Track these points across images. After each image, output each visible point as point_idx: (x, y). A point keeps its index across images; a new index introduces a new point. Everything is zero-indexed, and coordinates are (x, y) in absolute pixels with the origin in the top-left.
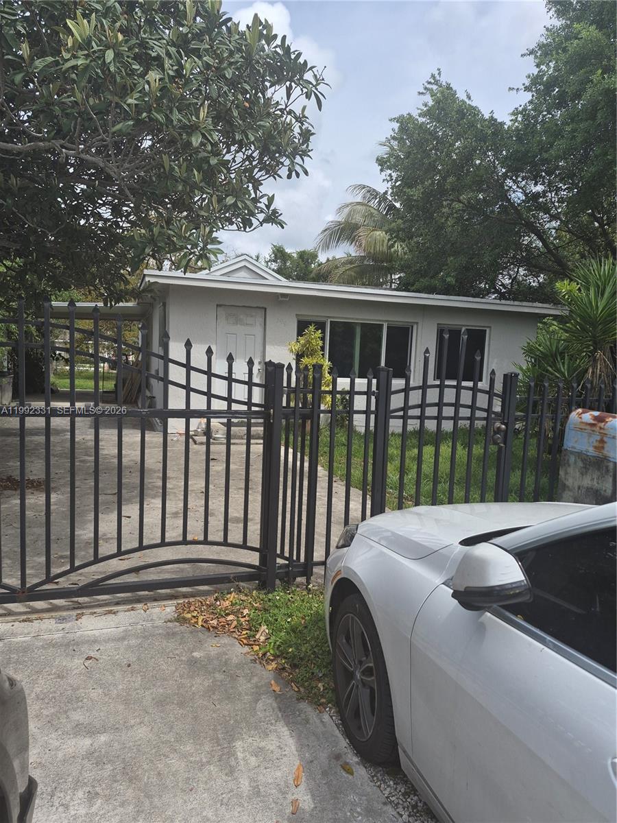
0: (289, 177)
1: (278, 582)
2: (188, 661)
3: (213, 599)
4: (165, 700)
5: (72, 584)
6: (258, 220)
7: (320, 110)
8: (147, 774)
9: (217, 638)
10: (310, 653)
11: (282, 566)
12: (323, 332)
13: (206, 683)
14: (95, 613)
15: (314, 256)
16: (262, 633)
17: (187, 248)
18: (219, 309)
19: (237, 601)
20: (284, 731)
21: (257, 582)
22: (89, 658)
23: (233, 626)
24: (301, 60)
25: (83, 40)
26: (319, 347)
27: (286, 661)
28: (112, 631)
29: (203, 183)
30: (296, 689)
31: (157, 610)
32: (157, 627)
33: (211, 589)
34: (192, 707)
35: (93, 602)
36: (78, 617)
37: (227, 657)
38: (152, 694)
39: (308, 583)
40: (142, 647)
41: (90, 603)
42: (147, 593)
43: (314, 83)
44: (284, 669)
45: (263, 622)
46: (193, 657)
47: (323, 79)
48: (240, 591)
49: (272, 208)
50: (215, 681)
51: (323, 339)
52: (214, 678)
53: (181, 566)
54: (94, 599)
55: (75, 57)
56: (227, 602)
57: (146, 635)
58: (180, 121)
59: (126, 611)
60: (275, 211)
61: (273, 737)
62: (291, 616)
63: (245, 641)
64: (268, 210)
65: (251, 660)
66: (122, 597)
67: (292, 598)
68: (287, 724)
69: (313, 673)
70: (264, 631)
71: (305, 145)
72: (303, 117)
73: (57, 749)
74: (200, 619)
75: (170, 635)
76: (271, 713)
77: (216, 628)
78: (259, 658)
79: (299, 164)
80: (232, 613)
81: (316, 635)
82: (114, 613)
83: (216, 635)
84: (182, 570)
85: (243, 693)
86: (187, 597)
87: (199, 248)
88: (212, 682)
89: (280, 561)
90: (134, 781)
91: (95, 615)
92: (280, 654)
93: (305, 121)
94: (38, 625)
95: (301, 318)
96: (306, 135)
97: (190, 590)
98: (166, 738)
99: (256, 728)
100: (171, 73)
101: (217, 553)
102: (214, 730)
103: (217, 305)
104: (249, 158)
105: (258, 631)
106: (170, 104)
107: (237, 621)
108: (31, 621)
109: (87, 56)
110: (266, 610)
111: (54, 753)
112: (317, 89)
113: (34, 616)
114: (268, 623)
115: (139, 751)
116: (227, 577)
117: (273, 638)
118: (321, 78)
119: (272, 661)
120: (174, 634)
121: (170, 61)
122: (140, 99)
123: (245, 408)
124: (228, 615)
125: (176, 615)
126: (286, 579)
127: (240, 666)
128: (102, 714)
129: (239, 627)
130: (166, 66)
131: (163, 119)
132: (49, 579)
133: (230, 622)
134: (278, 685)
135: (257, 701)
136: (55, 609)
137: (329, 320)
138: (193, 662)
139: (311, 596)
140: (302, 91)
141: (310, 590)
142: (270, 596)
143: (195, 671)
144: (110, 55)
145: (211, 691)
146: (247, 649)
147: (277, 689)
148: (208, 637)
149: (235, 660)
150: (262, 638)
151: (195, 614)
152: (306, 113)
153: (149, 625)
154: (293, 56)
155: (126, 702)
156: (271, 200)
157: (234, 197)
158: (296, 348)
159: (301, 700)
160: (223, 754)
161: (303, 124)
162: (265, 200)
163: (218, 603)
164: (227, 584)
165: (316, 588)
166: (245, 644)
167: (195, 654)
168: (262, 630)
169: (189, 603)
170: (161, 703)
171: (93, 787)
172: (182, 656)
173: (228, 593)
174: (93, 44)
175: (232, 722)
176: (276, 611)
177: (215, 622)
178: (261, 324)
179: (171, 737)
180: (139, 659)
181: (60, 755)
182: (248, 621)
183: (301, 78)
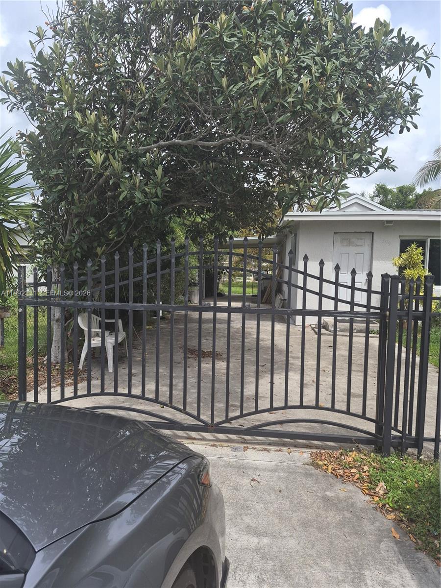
0: (401, 132)
1: (392, 449)
2: (322, 498)
3: (338, 454)
4: (307, 523)
5: (240, 425)
6: (374, 167)
7: (429, 77)
8: (298, 576)
9: (344, 485)
10: (425, 513)
11: (395, 437)
12: (424, 249)
13: (338, 518)
14: (255, 448)
15: (412, 189)
16: (381, 487)
17: (324, 194)
18: (336, 235)
19: (358, 459)
20: (407, 573)
21: (374, 446)
22: (253, 480)
23: (356, 477)
24: (414, 43)
25: (263, 67)
26: (420, 261)
27: (404, 515)
28: (267, 464)
29: (334, 147)
30: (414, 540)
31: (297, 454)
32: (298, 467)
33: (336, 445)
34: (328, 534)
35: (254, 440)
36: (245, 449)
37: (352, 501)
38: (298, 516)
39: (420, 453)
40: (288, 480)
41: (252, 440)
42: (289, 440)
43: (425, 58)
44: (402, 521)
45: (381, 480)
46: (326, 495)
47: (432, 53)
48: (360, 451)
49: (385, 157)
50: (344, 517)
51: (424, 254)
52: (344, 515)
53: (312, 424)
54: (254, 438)
55: (256, 79)
56: (350, 458)
57: (291, 471)
58: (323, 106)
59: (276, 451)
60: (388, 160)
61: (396, 575)
62: (405, 479)
63: (367, 492)
64: (382, 159)
65: (373, 507)
66: (272, 440)
67: (405, 464)
68: (408, 568)
69: (429, 531)
70: (382, 486)
71: (414, 106)
72: (413, 86)
73: (236, 540)
74: (330, 467)
75: (308, 475)
76: (393, 555)
77: (343, 476)
78: (379, 507)
79: (409, 121)
80: (355, 467)
81: (430, 499)
82: (268, 451)
83: (343, 482)
84: (313, 428)
85: (368, 532)
86: (318, 449)
87: (332, 193)
88: (342, 518)
89: (393, 432)
90: (289, 579)
91: (255, 450)
92: (398, 507)
93: (415, 88)
94: (221, 450)
95: (404, 239)
96: (415, 99)
97: (321, 444)
98: (310, 552)
99: (381, 564)
100: (317, 75)
101: (339, 419)
102: (347, 556)
103: (334, 233)
104: (367, 124)
105: (377, 485)
106: (316, 96)
107: (359, 474)
108: (216, 447)
109: (264, 76)
110: (383, 470)
111: (234, 542)
112: (426, 62)
113: (218, 444)
114: (386, 481)
115: (291, 556)
116: (350, 439)
117: (390, 495)
118: (431, 53)
119: (391, 512)
120: (311, 475)
121: (316, 67)
122: (296, 97)
123: (364, 310)
124: (351, 468)
125: (311, 461)
126: (399, 448)
127: (362, 510)
128: (264, 522)
129: (361, 479)
130: (313, 71)
131: (311, 107)
132: (228, 420)
133: (353, 474)
134: (397, 533)
135: (380, 541)
136: (229, 441)
137: (429, 239)
138: (326, 499)
139: (422, 465)
140: (414, 66)
141: (421, 460)
142: (386, 459)
143: (328, 507)
144: (280, 72)
145: (341, 524)
146: (368, 498)
147: (397, 536)
148: (336, 482)
149: (359, 505)
150: (381, 492)
151: (326, 462)
152: (416, 82)
153: (292, 464)
154: (407, 42)
155: (280, 518)
156: (384, 151)
157: (359, 153)
158: (400, 262)
159: (419, 551)
160: (355, 578)
161: (412, 90)
162: (379, 152)
163: (343, 457)
164: (349, 444)
165: (426, 459)
166: (367, 494)
167: (328, 493)
168: (381, 486)
169: (320, 453)
170: (305, 524)
171: (261, 574)
172: (318, 492)
173: (351, 451)
174: (269, 68)
175: (360, 553)
176: (392, 473)
177: (341, 472)
178: (368, 245)
179: (313, 552)
180: (287, 488)
181: (238, 545)
182: (368, 476)
183: (414, 56)
